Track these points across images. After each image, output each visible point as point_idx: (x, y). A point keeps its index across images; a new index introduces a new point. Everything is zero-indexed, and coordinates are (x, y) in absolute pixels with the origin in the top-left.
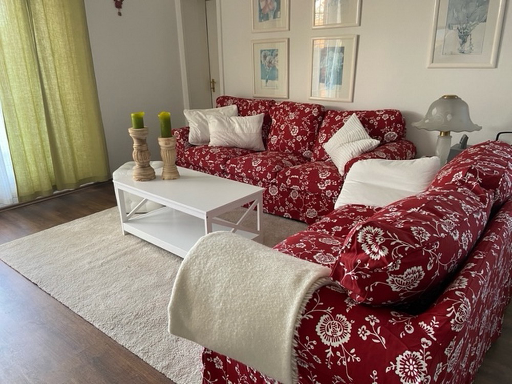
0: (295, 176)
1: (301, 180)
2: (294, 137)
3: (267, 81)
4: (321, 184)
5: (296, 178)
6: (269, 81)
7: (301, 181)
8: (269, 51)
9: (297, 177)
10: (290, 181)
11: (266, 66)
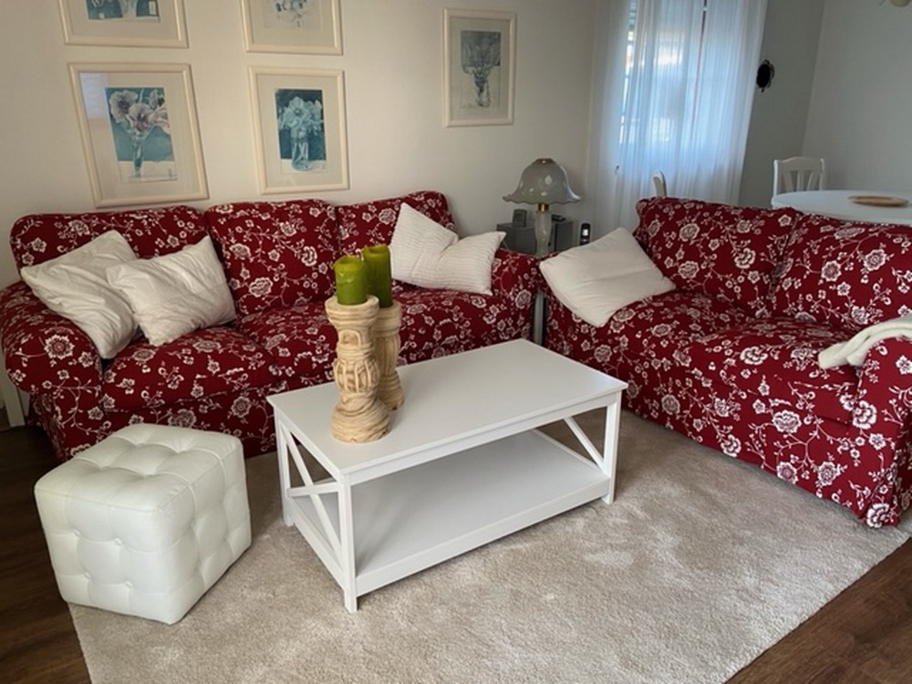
0: (445, 321)
1: (456, 322)
2: (314, 269)
3: (138, 164)
4: (487, 317)
5: (449, 323)
6: (144, 164)
7: (457, 325)
8: (137, 91)
9: (449, 320)
10: (440, 332)
11: (129, 127)
